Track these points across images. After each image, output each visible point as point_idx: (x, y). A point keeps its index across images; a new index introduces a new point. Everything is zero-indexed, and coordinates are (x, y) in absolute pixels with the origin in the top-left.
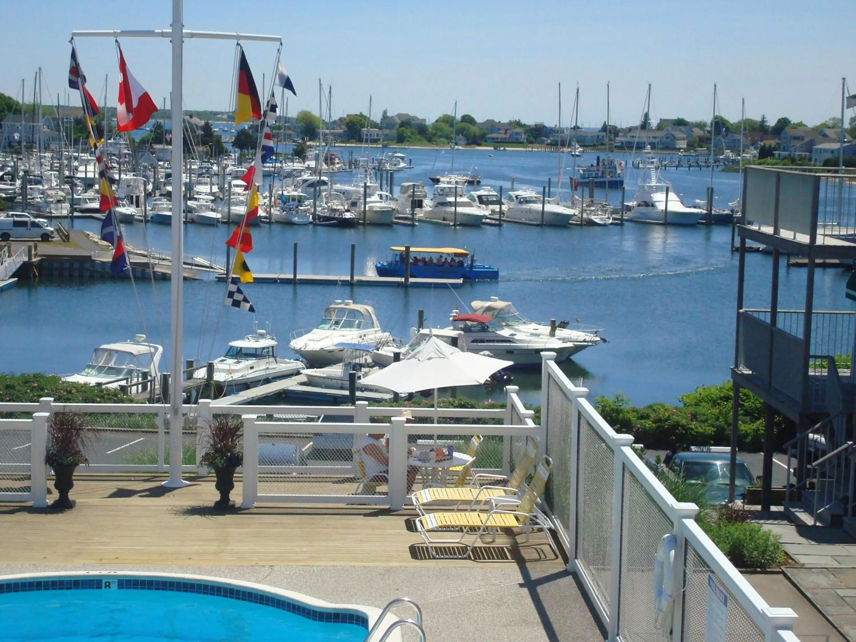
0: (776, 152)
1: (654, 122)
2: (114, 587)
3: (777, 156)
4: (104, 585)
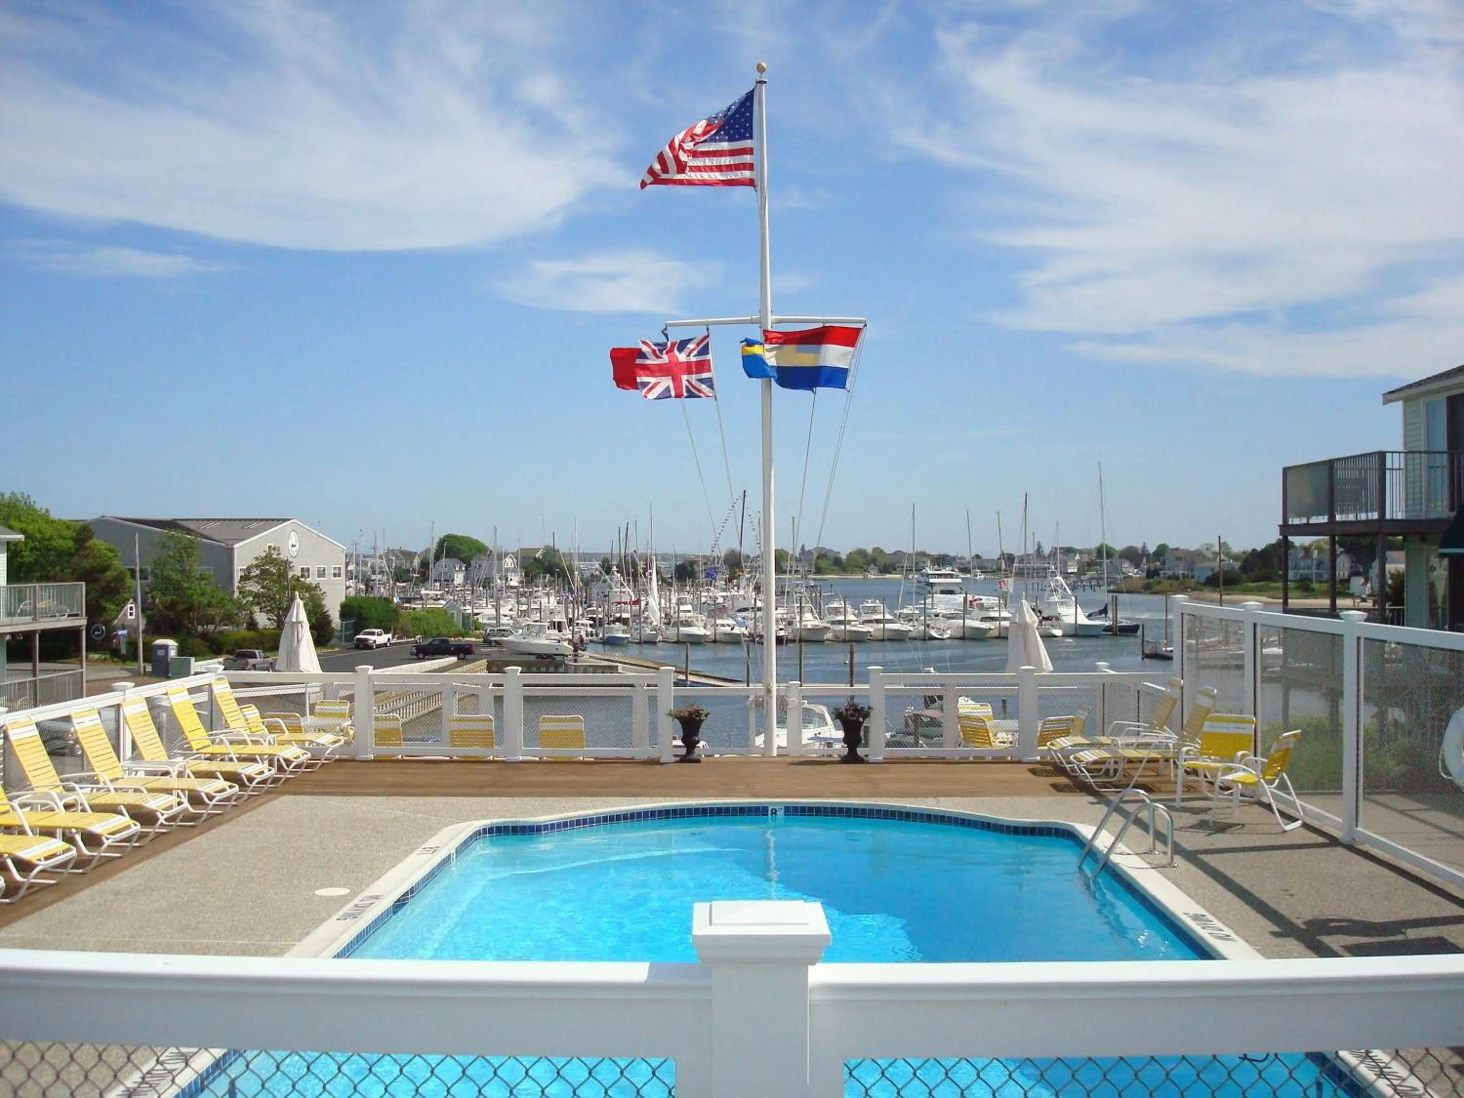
0: (1161, 572)
1: (1047, 551)
2: (781, 814)
3: (1162, 575)
4: (770, 813)
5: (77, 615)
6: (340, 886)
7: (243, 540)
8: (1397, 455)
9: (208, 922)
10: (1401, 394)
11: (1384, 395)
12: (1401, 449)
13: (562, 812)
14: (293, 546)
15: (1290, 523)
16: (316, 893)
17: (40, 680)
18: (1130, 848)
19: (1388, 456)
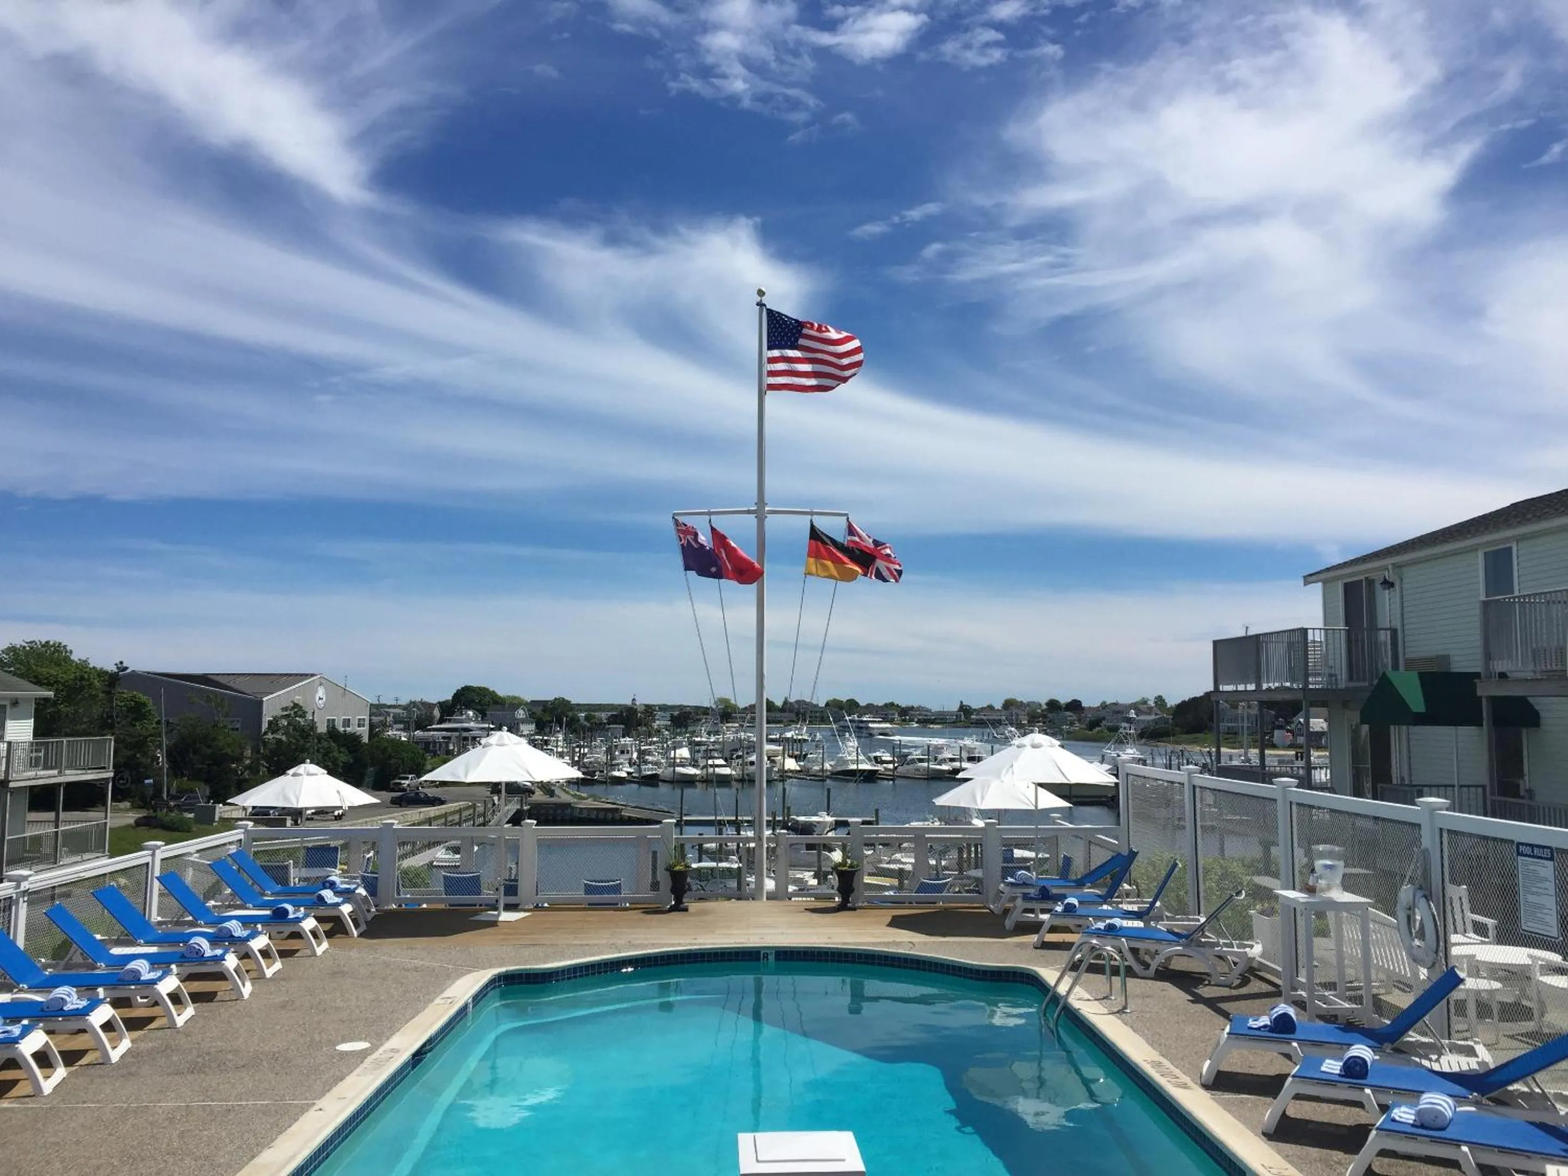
2: (772, 958)
4: (762, 958)
5: (104, 768)
6: (361, 1040)
7: (272, 693)
8: (1318, 631)
9: (229, 1082)
10: (1322, 576)
11: (1305, 577)
12: (1321, 626)
13: (573, 959)
14: (320, 699)
15: (1221, 689)
16: (337, 1048)
17: (62, 831)
18: (1090, 994)
19: (1310, 632)
